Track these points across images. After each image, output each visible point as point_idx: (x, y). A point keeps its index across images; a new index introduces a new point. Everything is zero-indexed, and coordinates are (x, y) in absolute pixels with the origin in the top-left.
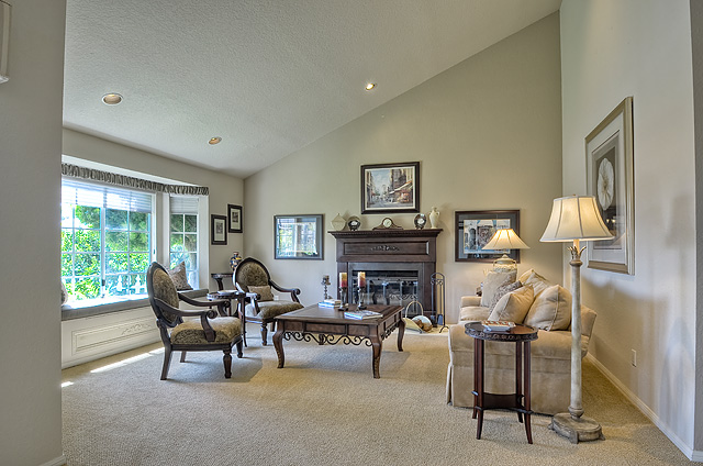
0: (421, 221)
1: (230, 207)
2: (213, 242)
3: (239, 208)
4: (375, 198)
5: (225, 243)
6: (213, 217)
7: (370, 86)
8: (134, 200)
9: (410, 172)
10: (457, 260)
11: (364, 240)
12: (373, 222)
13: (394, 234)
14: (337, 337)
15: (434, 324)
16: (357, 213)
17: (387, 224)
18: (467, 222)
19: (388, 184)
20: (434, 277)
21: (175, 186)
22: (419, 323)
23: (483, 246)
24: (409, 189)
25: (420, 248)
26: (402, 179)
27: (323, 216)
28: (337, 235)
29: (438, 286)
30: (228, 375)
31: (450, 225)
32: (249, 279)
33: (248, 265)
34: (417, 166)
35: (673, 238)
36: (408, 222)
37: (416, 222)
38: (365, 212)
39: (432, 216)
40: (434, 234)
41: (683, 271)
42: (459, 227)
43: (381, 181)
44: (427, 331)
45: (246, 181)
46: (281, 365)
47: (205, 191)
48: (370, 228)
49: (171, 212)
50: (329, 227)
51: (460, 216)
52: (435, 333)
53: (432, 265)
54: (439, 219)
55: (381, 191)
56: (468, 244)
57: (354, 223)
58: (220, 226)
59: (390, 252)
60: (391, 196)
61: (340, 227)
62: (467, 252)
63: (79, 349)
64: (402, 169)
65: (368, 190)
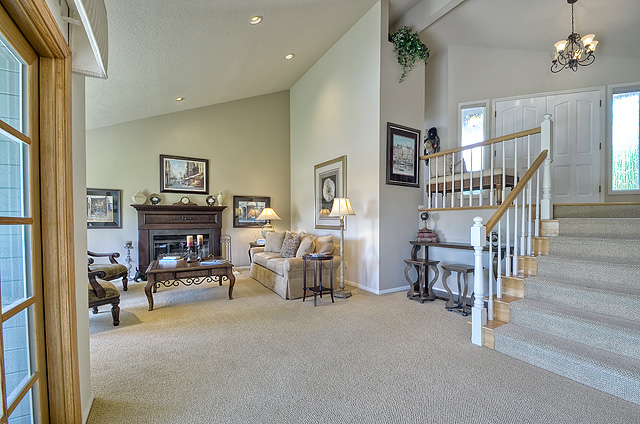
0: (211, 201)
4: (172, 181)
9: (202, 166)
10: (234, 225)
11: (164, 212)
12: (171, 200)
13: (192, 209)
16: (157, 191)
17: (185, 201)
18: (240, 203)
19: (184, 172)
24: (201, 177)
25: (210, 219)
26: (196, 170)
27: (120, 191)
28: (138, 208)
31: (230, 204)
34: (207, 162)
35: (368, 215)
36: (201, 201)
37: (207, 201)
38: (164, 191)
39: (219, 197)
40: (221, 209)
41: (373, 228)
42: (235, 206)
43: (178, 170)
46: (151, 308)
48: (170, 204)
51: (237, 199)
53: (219, 229)
54: (224, 200)
55: (178, 176)
56: (241, 216)
57: (155, 199)
59: (187, 221)
60: (187, 180)
61: (142, 202)
62: (241, 221)
64: (196, 162)
65: (167, 174)
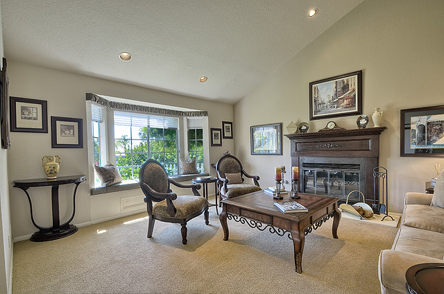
0: (363, 122)
1: (224, 123)
2: (212, 145)
3: (231, 123)
4: (320, 107)
5: (221, 145)
6: (212, 130)
7: (312, 13)
8: (166, 122)
9: (354, 80)
10: (403, 154)
11: (311, 140)
12: (319, 125)
13: (340, 134)
14: (264, 225)
15: (377, 211)
16: (306, 120)
17: (331, 126)
18: (413, 119)
19: (332, 94)
20: (377, 170)
21: (189, 112)
22: (359, 210)
23: (435, 141)
24: (352, 95)
25: (362, 145)
26: (346, 88)
27: (281, 125)
28: (291, 137)
29: (381, 179)
30: (185, 242)
31: (395, 123)
32: (226, 169)
33: (227, 159)
34: (360, 74)
36: (351, 123)
37: (358, 123)
38: (312, 119)
39: (375, 117)
40: (378, 132)
42: (405, 127)
43: (326, 93)
44: (368, 218)
45: (234, 106)
46: (226, 238)
47: (205, 113)
48: (317, 131)
49: (188, 128)
50: (285, 132)
51: (405, 114)
52: (377, 221)
53: (375, 159)
54: (383, 118)
55: (326, 100)
56: (415, 140)
57: (304, 128)
58: (216, 135)
59: (333, 148)
60: (335, 102)
61: (293, 131)
62: (414, 147)
63: (125, 208)
64: (345, 79)
65: (315, 101)
